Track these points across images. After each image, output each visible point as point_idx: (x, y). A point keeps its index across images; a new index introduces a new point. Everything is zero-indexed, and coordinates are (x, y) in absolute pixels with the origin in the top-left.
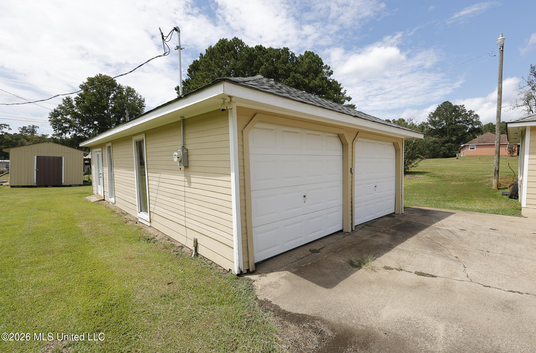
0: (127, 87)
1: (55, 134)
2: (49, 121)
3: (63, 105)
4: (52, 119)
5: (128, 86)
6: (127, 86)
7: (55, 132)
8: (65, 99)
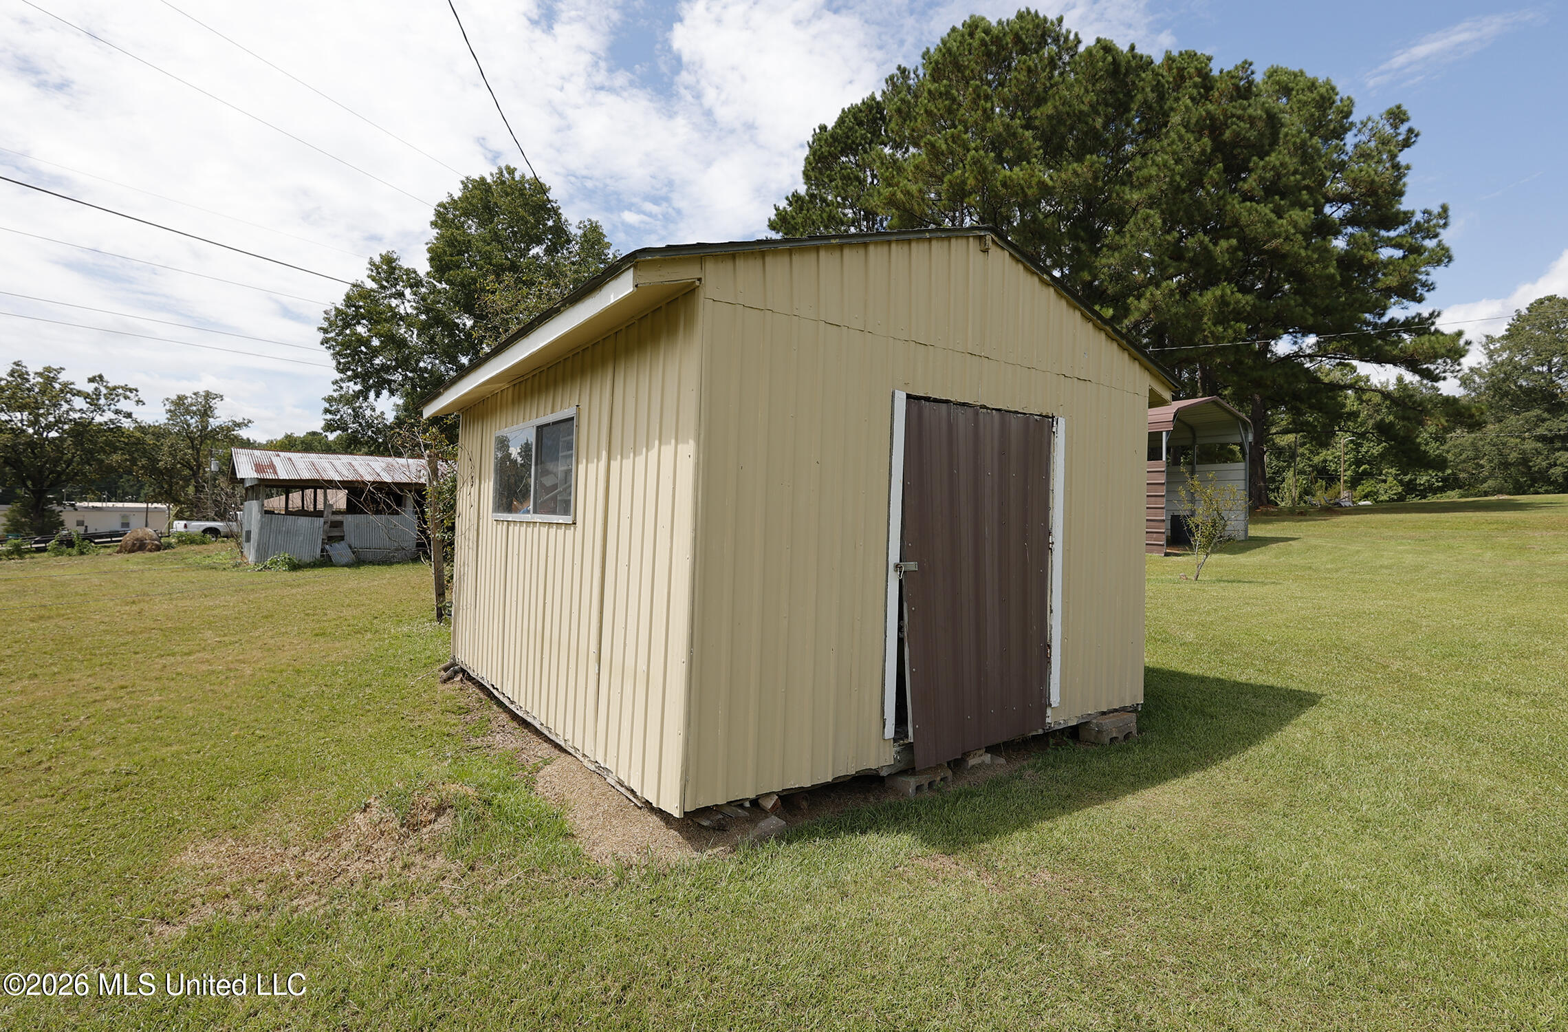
0: (586, 223)
1: (336, 395)
2: (322, 344)
3: (371, 285)
4: (332, 335)
5: (594, 219)
6: (589, 220)
7: (335, 387)
8: (377, 260)
